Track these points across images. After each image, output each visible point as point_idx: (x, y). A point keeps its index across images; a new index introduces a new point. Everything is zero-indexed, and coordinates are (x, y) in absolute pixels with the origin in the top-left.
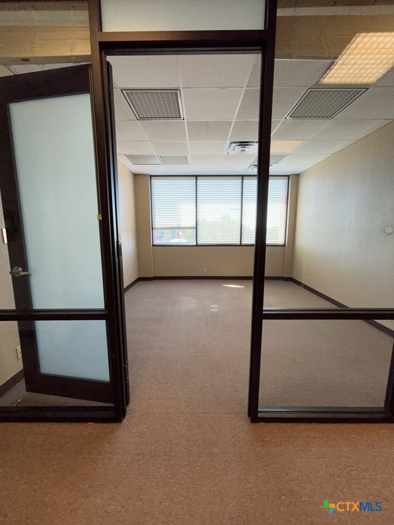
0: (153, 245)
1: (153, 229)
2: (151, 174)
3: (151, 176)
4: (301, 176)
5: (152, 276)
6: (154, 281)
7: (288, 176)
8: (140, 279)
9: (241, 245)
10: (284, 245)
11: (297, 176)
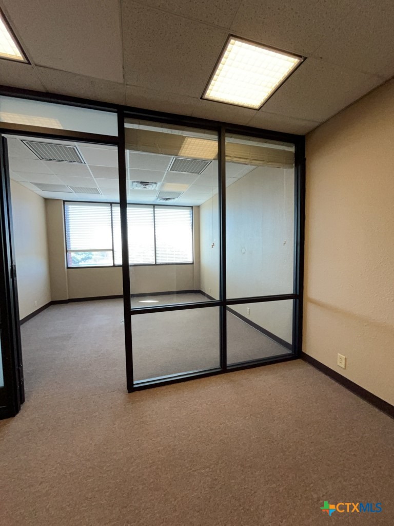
0: (68, 268)
1: (67, 251)
2: (65, 199)
3: (64, 201)
4: (201, 208)
5: (67, 299)
6: (69, 303)
7: (192, 207)
8: (53, 303)
9: (156, 264)
10: (193, 263)
11: (199, 207)
